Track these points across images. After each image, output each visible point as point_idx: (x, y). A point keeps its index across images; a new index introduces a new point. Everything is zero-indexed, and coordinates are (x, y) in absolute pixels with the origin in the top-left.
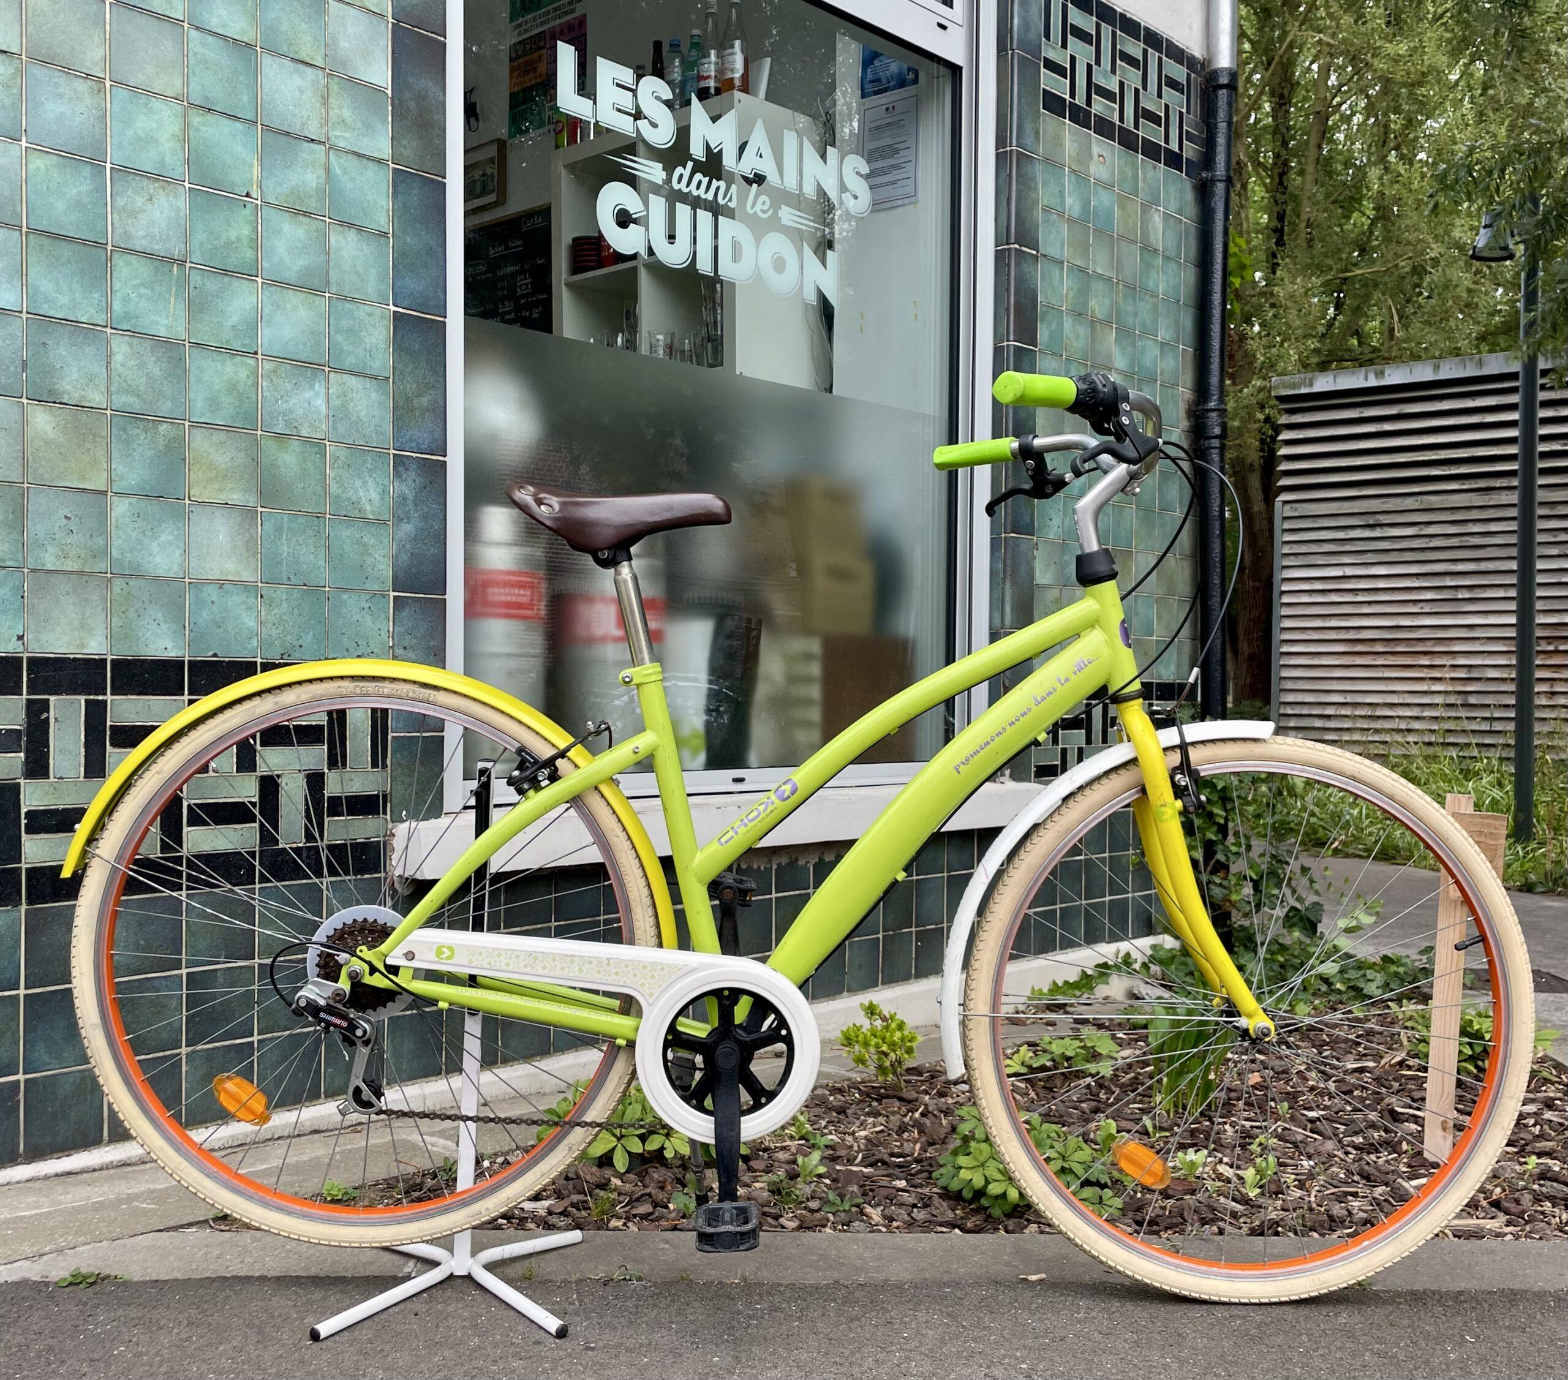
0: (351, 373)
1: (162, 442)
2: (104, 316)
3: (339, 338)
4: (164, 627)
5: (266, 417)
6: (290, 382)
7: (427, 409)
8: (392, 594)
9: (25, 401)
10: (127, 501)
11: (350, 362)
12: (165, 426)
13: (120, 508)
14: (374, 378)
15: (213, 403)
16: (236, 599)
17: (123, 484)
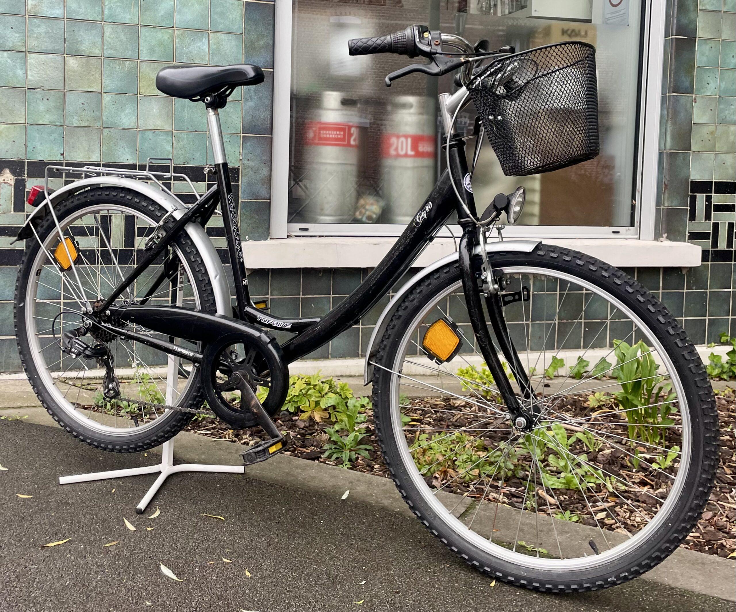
0: (222, 32)
1: (126, 69)
2: (100, 17)
3: (215, 17)
4: (127, 150)
5: (177, 56)
6: (190, 39)
7: (263, 47)
8: (242, 135)
9: (65, 55)
10: (110, 96)
11: (221, 27)
12: (128, 62)
13: (107, 99)
14: (235, 34)
15: (151, 50)
16: (162, 137)
17: (109, 88)
